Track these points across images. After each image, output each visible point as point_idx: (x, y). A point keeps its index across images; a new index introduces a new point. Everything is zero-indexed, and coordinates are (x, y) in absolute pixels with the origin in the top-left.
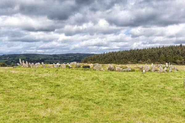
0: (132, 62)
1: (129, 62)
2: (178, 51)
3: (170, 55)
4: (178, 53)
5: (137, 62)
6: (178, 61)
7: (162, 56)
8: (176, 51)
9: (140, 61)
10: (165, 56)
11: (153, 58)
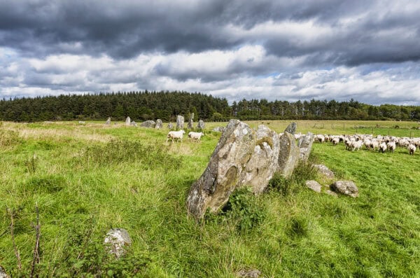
0: (65, 117)
1: (59, 117)
2: (144, 101)
3: (132, 106)
4: (145, 103)
5: (75, 117)
6: (145, 115)
7: (120, 107)
8: (142, 99)
9: (80, 116)
10: (124, 108)
11: (103, 110)
